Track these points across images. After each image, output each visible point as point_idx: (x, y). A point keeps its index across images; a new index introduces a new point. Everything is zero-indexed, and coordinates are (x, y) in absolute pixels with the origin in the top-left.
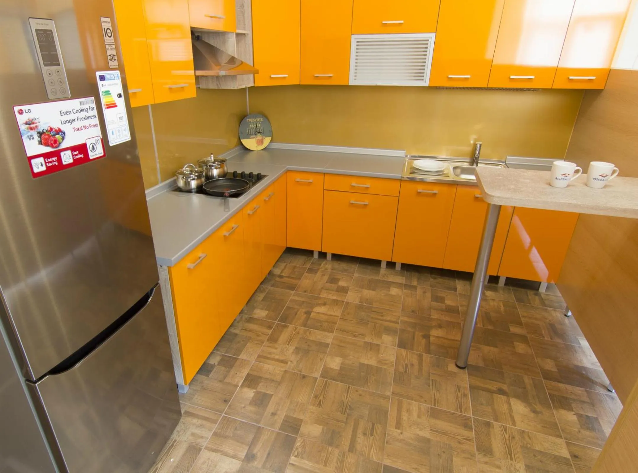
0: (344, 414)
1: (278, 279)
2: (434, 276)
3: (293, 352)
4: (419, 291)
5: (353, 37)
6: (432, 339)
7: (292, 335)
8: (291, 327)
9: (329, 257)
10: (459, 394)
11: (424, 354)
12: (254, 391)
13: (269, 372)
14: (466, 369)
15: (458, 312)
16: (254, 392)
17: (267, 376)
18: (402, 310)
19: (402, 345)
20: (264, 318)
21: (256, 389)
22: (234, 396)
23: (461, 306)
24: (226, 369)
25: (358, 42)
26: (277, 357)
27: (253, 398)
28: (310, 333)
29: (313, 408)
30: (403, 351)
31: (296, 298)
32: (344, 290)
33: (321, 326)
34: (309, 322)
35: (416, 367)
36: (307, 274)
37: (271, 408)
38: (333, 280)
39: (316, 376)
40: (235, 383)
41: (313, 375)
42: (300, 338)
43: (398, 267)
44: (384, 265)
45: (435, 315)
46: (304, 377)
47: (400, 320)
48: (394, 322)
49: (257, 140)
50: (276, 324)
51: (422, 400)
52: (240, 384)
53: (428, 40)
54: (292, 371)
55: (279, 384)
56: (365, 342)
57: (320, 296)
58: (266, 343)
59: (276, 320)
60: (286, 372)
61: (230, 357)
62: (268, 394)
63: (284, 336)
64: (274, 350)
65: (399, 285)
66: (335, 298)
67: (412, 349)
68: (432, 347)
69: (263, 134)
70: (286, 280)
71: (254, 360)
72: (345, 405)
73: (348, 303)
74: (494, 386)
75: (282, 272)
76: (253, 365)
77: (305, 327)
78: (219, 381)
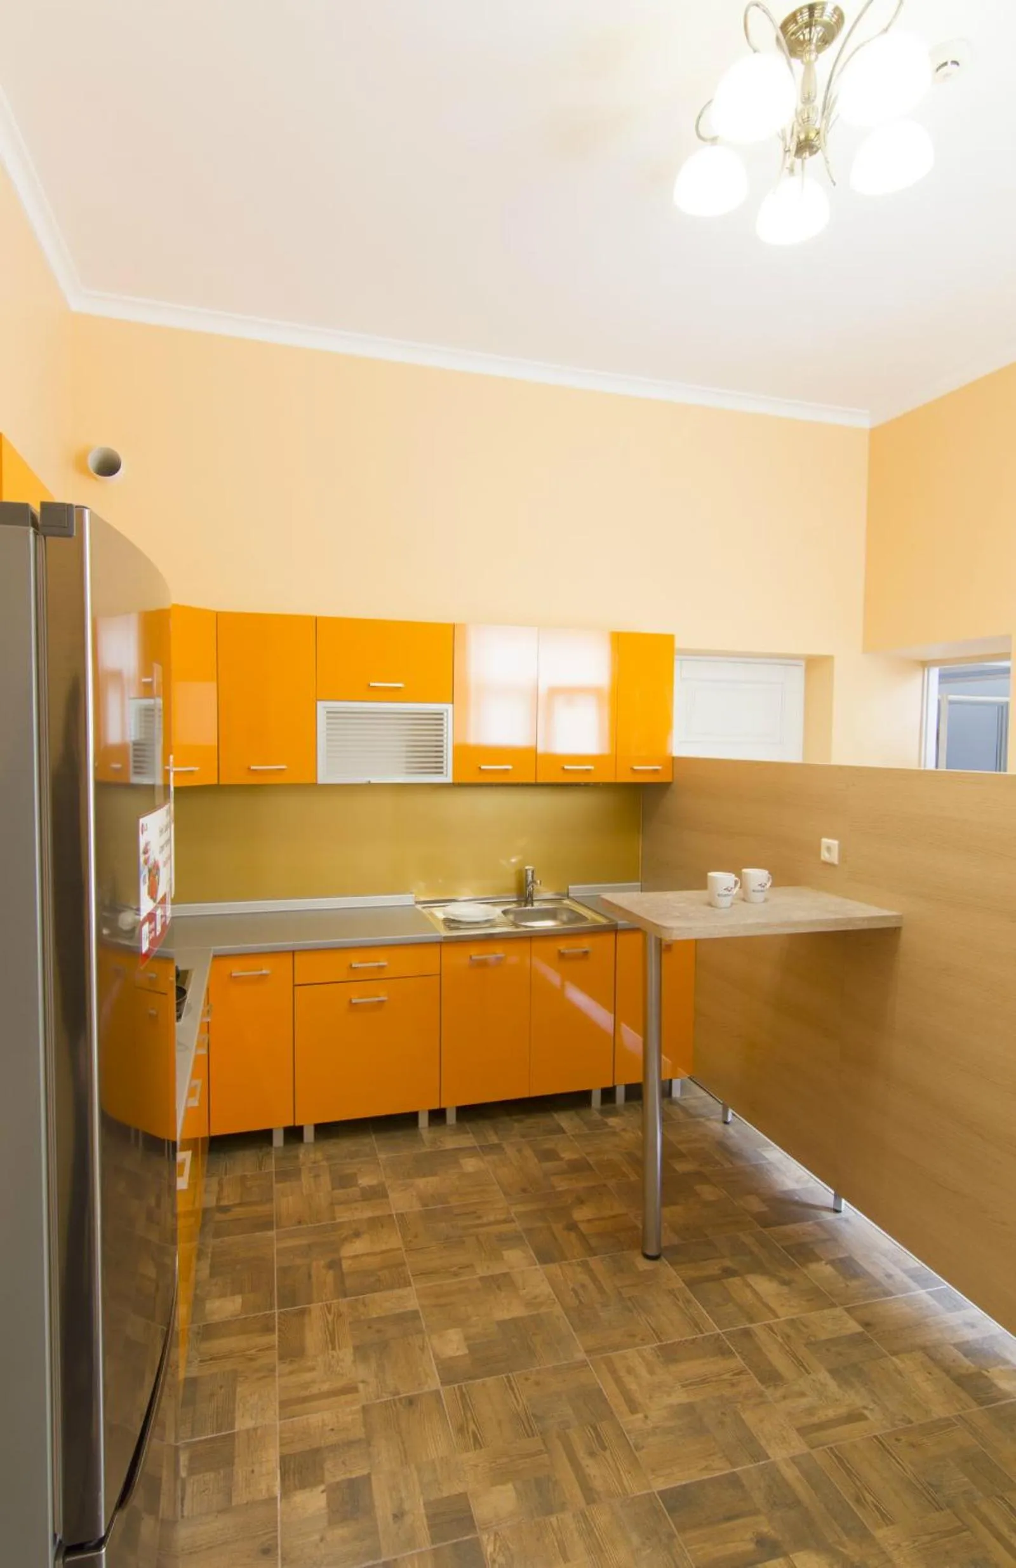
0: (533, 1435)
1: (219, 1216)
2: (515, 1117)
3: (354, 1361)
4: (510, 1151)
5: (320, 704)
6: (583, 1227)
7: (328, 1326)
8: (316, 1308)
9: (309, 1134)
10: (681, 1303)
11: (588, 1259)
12: (322, 1487)
13: (330, 1428)
14: (663, 1259)
15: (588, 1167)
16: (323, 1492)
17: (333, 1439)
18: (506, 1194)
19: (544, 1257)
20: (239, 1315)
21: (322, 1482)
22: (279, 1529)
23: (588, 1154)
24: (219, 1474)
25: (328, 712)
26: (325, 1387)
27: (329, 1505)
28: (365, 1305)
29: (471, 1456)
30: (554, 1268)
31: (290, 1243)
32: (376, 1194)
33: (379, 1280)
34: (349, 1282)
35: (591, 1287)
36: (280, 1186)
37: (383, 1505)
38: (343, 1181)
39: (434, 1388)
40: (264, 1495)
41: (426, 1389)
42: (350, 1323)
43: (451, 1117)
44: (423, 1120)
45: (562, 1185)
46: (411, 1402)
47: (513, 1215)
48: (505, 1221)
50: (276, 1315)
51: (637, 1340)
52: (277, 1491)
53: (442, 714)
54: (378, 1401)
55: (369, 1444)
56: (481, 1279)
57: (338, 1220)
58: (280, 1368)
59: (271, 1307)
60: (365, 1409)
61: (212, 1440)
62: (356, 1478)
63: (313, 1336)
64: (308, 1376)
65: (470, 1151)
66: (369, 1214)
67: (564, 1258)
68: (594, 1242)
70: (238, 1212)
71: (277, 1418)
72: (524, 1418)
73: (402, 1215)
74: (713, 1268)
75: (219, 1199)
76: (281, 1432)
77: (345, 1296)
78: (219, 1512)
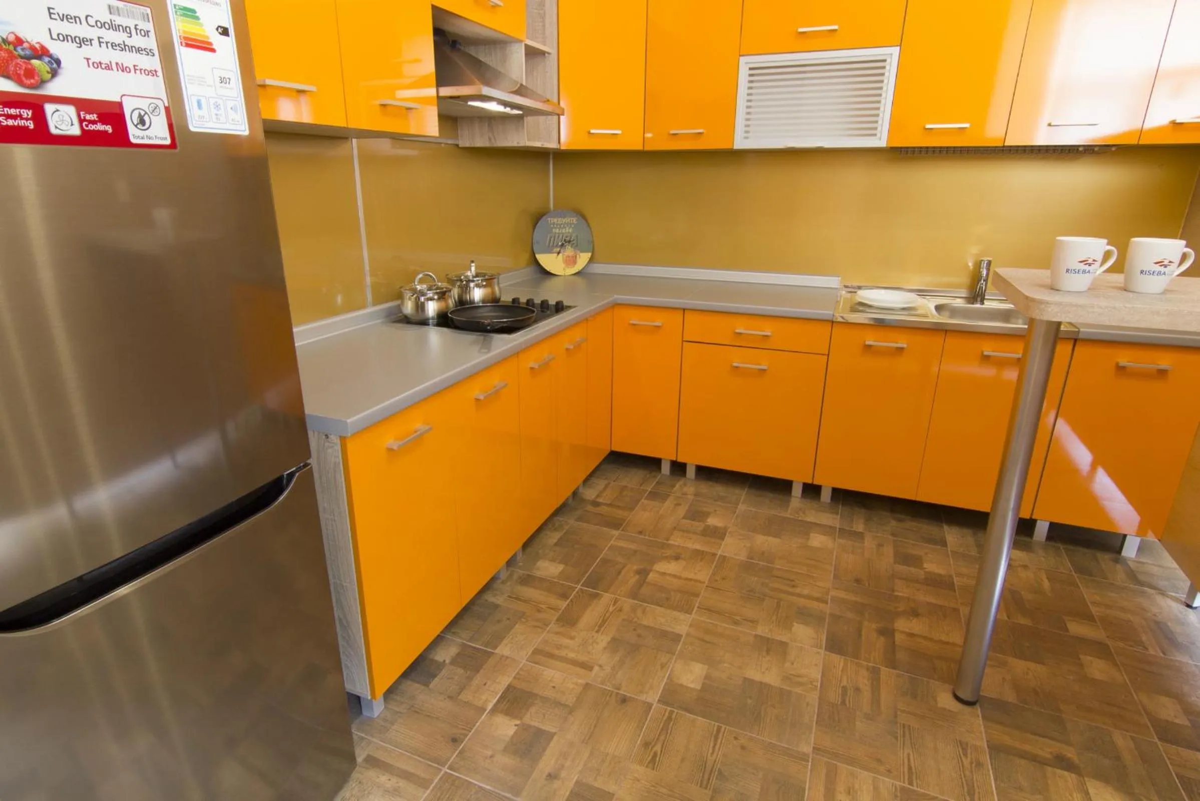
0: (706, 788)
1: (590, 508)
2: (899, 516)
3: (605, 648)
4: (869, 543)
5: (743, 60)
6: (898, 637)
7: (607, 612)
8: (607, 597)
9: (691, 472)
10: (966, 762)
11: (883, 668)
12: (518, 722)
13: (553, 685)
14: (978, 706)
15: (951, 586)
16: (516, 725)
17: (549, 693)
18: (836, 577)
19: (834, 645)
20: (554, 578)
21: (521, 719)
22: (473, 731)
23: (959, 575)
24: (467, 673)
25: (751, 69)
26: (572, 655)
27: (512, 737)
28: (644, 612)
29: (639, 770)
30: (838, 660)
31: (621, 544)
32: (718, 534)
33: (667, 599)
34: (645, 591)
35: (866, 695)
36: (646, 502)
37: (547, 763)
38: (696, 515)
39: (649, 700)
40: (480, 704)
41: (643, 698)
42: (624, 620)
43: (826, 495)
44: (797, 490)
45: (902, 590)
46: (624, 700)
47: (830, 597)
48: (818, 600)
49: (564, 256)
50: (577, 590)
51: (882, 768)
52: (490, 706)
53: (885, 61)
54: (601, 686)
55: (570, 713)
56: (756, 636)
57: (670, 542)
58: (553, 626)
59: (578, 582)
60: (587, 686)
61: (478, 649)
62: (544, 731)
63: (591, 616)
64: (566, 641)
65: (828, 530)
66: (698, 547)
67: (856, 655)
68: (901, 655)
69: (577, 246)
70: (604, 509)
71: (525, 659)
72: (708, 768)
73: (725, 557)
74: (1045, 749)
75: (598, 496)
76: (521, 669)
77: (634, 598)
78: (449, 697)
